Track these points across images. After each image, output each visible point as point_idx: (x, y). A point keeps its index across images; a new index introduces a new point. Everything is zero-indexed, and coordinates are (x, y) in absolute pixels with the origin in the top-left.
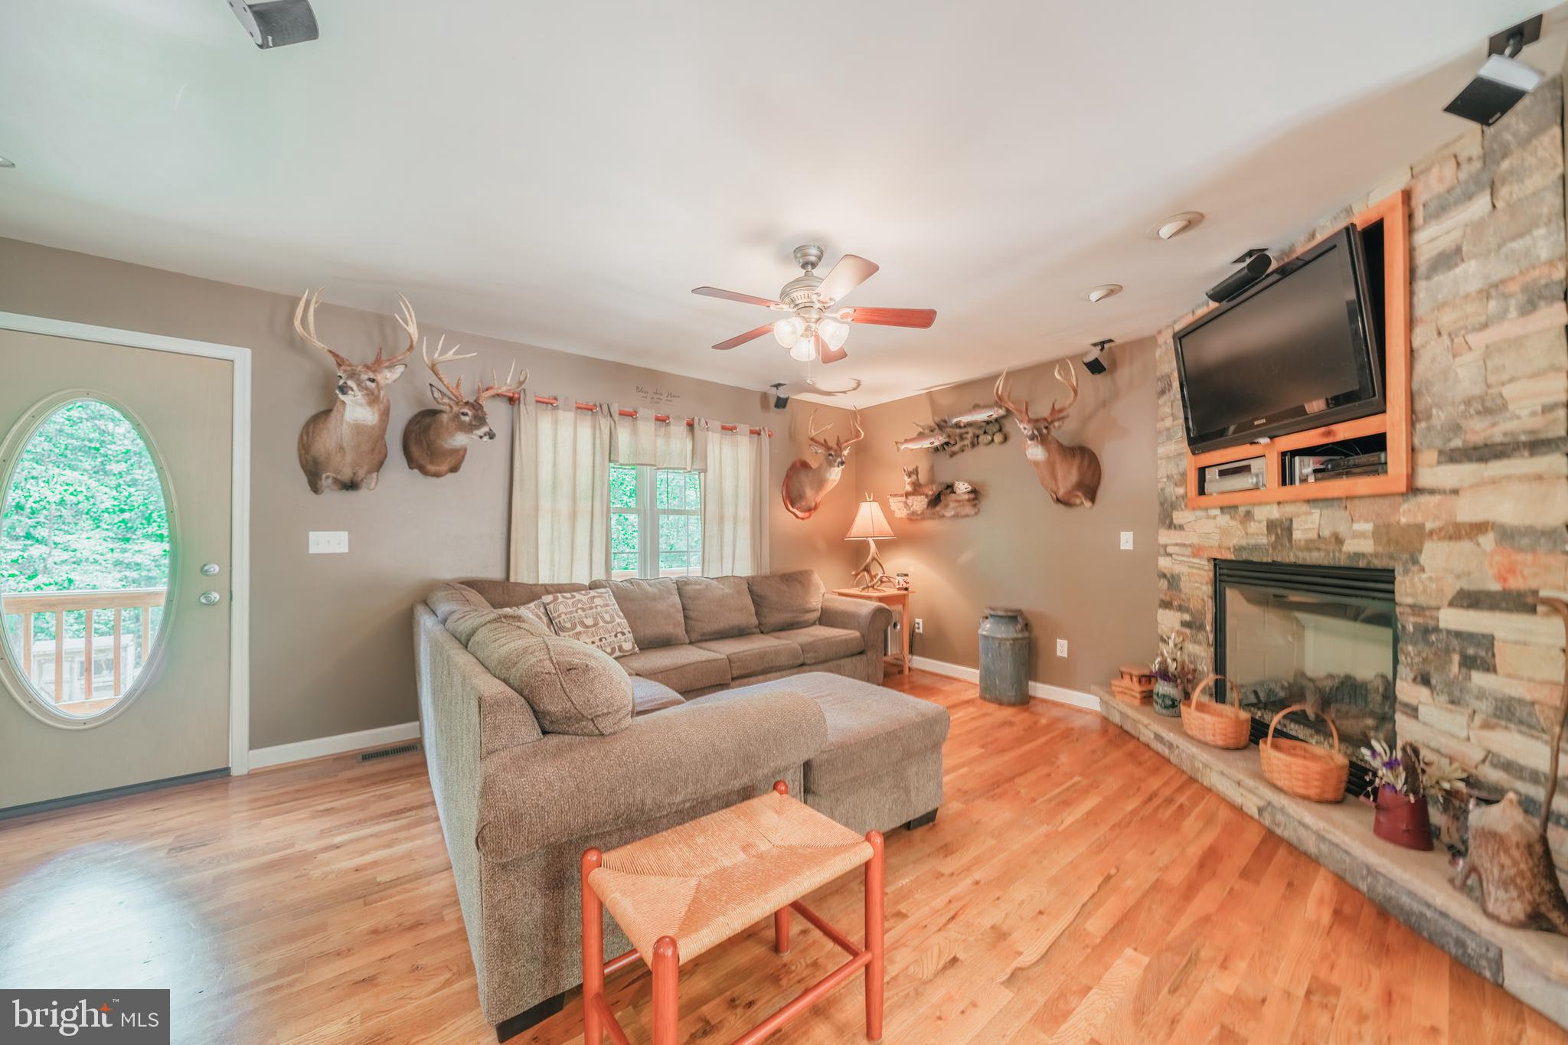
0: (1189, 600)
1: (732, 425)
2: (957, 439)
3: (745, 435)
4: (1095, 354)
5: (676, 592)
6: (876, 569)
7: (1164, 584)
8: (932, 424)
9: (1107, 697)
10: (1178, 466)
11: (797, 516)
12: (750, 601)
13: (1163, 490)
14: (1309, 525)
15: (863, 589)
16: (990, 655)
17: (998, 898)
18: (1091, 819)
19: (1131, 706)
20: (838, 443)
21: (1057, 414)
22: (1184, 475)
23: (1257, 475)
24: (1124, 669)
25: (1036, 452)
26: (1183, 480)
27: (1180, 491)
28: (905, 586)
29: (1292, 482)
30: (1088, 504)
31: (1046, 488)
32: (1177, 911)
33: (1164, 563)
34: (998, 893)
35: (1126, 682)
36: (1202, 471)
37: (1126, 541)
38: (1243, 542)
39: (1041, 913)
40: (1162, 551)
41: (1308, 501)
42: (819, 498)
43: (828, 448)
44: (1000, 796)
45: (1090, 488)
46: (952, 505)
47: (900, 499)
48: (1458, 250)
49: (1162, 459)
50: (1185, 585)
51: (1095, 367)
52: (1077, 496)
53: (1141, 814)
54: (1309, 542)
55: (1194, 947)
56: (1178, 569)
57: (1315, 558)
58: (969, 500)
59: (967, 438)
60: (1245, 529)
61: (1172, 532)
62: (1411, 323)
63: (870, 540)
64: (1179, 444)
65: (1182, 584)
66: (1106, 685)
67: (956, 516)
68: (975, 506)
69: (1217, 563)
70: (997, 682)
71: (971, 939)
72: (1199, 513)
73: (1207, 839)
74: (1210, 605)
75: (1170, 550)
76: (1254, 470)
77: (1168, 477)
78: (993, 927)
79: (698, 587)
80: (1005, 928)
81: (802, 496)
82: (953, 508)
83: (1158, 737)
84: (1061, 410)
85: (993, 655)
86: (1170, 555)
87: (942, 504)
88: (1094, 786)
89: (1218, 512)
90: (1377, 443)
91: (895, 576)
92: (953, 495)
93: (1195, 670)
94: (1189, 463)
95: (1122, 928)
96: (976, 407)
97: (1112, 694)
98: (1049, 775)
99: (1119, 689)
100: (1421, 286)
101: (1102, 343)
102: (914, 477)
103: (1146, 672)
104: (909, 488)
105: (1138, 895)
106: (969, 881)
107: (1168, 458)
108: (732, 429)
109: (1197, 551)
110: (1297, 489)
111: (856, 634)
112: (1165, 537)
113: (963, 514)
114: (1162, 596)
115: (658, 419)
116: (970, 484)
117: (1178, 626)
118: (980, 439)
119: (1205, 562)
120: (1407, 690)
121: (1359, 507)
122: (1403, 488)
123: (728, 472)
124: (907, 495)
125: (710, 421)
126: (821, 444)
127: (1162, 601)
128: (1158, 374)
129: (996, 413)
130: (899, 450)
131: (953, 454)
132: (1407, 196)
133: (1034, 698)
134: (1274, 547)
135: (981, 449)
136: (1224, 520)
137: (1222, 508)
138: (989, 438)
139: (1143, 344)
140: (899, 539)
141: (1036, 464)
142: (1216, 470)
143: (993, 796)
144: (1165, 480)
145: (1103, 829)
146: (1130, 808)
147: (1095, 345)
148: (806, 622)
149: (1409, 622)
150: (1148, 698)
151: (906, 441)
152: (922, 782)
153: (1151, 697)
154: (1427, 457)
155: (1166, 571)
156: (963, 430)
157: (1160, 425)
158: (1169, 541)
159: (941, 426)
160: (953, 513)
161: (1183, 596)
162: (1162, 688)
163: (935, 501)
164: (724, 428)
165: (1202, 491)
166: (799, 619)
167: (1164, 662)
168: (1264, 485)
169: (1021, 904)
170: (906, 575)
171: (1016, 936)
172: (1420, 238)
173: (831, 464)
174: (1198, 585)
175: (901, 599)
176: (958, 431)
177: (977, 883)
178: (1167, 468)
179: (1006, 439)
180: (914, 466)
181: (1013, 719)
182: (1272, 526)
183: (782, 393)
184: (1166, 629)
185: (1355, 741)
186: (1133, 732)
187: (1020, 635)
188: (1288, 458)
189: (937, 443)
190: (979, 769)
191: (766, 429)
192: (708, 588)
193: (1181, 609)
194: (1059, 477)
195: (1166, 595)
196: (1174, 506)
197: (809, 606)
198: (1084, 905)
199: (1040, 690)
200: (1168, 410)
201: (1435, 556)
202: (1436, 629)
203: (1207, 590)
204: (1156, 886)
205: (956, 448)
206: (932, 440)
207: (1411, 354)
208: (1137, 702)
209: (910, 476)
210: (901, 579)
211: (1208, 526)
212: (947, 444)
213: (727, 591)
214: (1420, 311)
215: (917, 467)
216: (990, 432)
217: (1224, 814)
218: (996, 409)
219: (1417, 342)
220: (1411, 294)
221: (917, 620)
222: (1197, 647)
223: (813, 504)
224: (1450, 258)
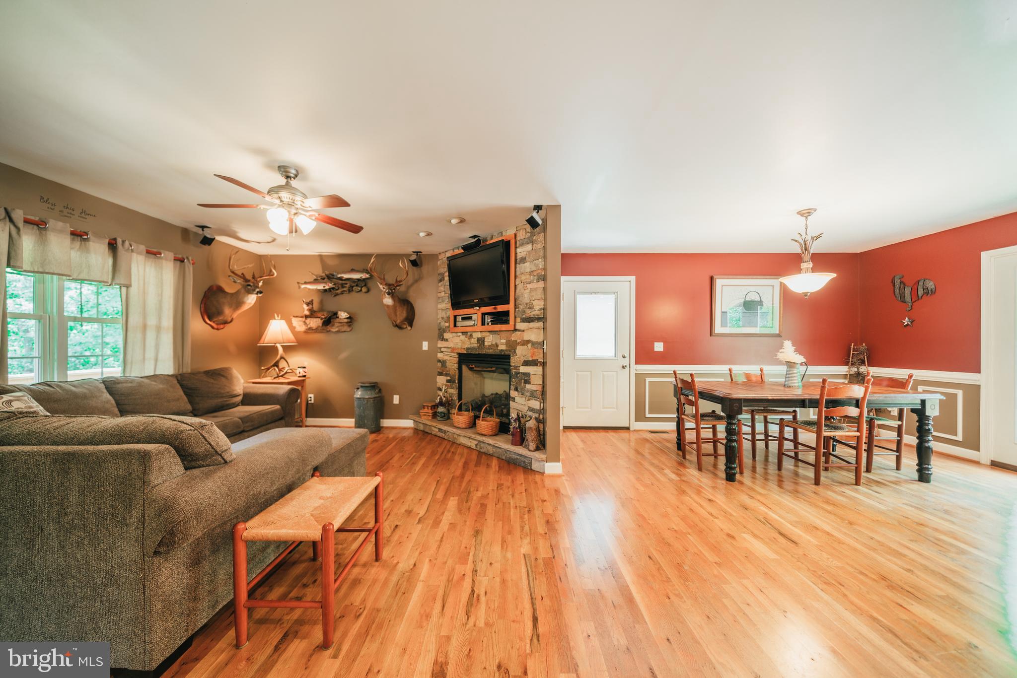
0: (450, 371)
1: (155, 250)
2: (340, 286)
3: (170, 261)
4: (414, 257)
5: (105, 391)
6: (282, 364)
7: (439, 364)
8: (324, 275)
9: (417, 419)
10: (446, 313)
11: (213, 327)
12: (182, 393)
13: (440, 323)
14: (489, 340)
15: (275, 378)
16: (362, 408)
17: (403, 502)
18: (425, 466)
19: (428, 420)
20: (254, 278)
21: (398, 283)
22: (448, 318)
23: (474, 321)
24: (425, 404)
25: (388, 301)
26: (448, 320)
27: (447, 324)
28: (304, 374)
29: (485, 325)
30: (409, 328)
31: (390, 318)
32: (461, 482)
33: (440, 355)
34: (402, 501)
35: (426, 410)
36: (455, 317)
37: (425, 346)
38: (469, 346)
39: (420, 500)
40: (439, 350)
41: (489, 331)
42: (235, 315)
43: (247, 280)
44: (386, 469)
45: (410, 320)
46: (337, 325)
47: (301, 319)
48: (525, 258)
49: (440, 310)
50: (448, 364)
51: (414, 263)
52: (405, 324)
53: (441, 459)
54: (490, 346)
55: (469, 489)
56: (446, 358)
57: (491, 352)
58: (347, 323)
59: (346, 287)
60: (470, 341)
61: (443, 342)
62: (516, 277)
63: (279, 346)
64: (446, 304)
65: (447, 364)
66: (418, 413)
67: (338, 332)
68: (350, 326)
69: (460, 355)
70: (366, 422)
71: (400, 518)
72: (454, 334)
73: (463, 460)
74: (457, 371)
75: (442, 350)
76: (473, 319)
77: (442, 318)
78: (406, 511)
79: (130, 385)
80: (410, 509)
81: (220, 313)
82: (337, 327)
83: (440, 430)
84: (400, 281)
85: (363, 408)
86: (442, 352)
87: (331, 325)
88: (422, 454)
89: (460, 334)
90: (507, 313)
91: (296, 368)
92: (338, 319)
93: (452, 400)
94: (451, 313)
95: (447, 493)
96: (353, 271)
97: (420, 416)
98: (403, 456)
99: (423, 414)
100: (518, 265)
101: (417, 252)
102: (311, 306)
103: (434, 404)
104: (307, 313)
105: (449, 482)
106: (389, 501)
107: (442, 310)
108: (155, 254)
109: (453, 350)
110: (486, 327)
111: (278, 407)
112: (441, 344)
113: (343, 330)
114: (439, 370)
115: (73, 234)
116: (348, 313)
117: (445, 383)
118: (354, 288)
119: (456, 355)
120: (513, 394)
121: (504, 334)
122: (513, 329)
123: (152, 290)
124: (306, 317)
125: (133, 243)
126: (240, 277)
127: (439, 372)
128: (439, 272)
129: (364, 276)
130: (299, 287)
131: (337, 295)
132: (515, 235)
133: (382, 427)
134: (479, 347)
135: (354, 294)
136: (463, 337)
137: (462, 333)
138: (359, 289)
139: (434, 257)
140: (300, 345)
141: (388, 306)
142: (460, 317)
143: (383, 470)
144: (441, 319)
145: (431, 467)
146: (437, 458)
147: (414, 252)
148: (234, 404)
149: (513, 371)
150: (435, 415)
151: (306, 283)
152: (359, 468)
153: (436, 415)
154: (518, 320)
155: (440, 359)
156: (343, 282)
157: (439, 294)
158: (442, 346)
159: (330, 277)
160: (337, 329)
161: (447, 369)
162: (441, 409)
163: (327, 322)
164: (148, 252)
165: (455, 326)
166: (228, 403)
167: (441, 399)
168: (476, 325)
169: (412, 500)
170: (304, 368)
171: (415, 509)
172: (518, 250)
173: (249, 292)
174: (452, 363)
175: (301, 382)
176: (341, 282)
177: (392, 501)
178: (442, 314)
179: (368, 291)
180: (311, 300)
181: (377, 438)
182: (479, 340)
183: (208, 234)
184: (440, 384)
185: (500, 415)
186: (429, 432)
187: (377, 396)
188: (484, 315)
189: (327, 287)
190: (371, 462)
191: (190, 258)
192: (140, 385)
193: (447, 375)
194: (398, 313)
195: (440, 369)
196: (444, 331)
197: (235, 392)
198: (434, 492)
199: (386, 423)
200: (442, 289)
201: (520, 350)
202: (519, 373)
203: (456, 365)
204: (453, 478)
205: (339, 291)
206: (323, 285)
207: (515, 286)
208: (430, 418)
209: (308, 306)
210: (301, 370)
211: (457, 340)
212: (333, 288)
213: (161, 386)
214: (518, 273)
215: (312, 300)
216: (360, 286)
217: (466, 451)
218: (365, 274)
219: (517, 283)
220: (516, 268)
221: (310, 395)
222: (452, 390)
223: (230, 319)
224: (523, 260)
